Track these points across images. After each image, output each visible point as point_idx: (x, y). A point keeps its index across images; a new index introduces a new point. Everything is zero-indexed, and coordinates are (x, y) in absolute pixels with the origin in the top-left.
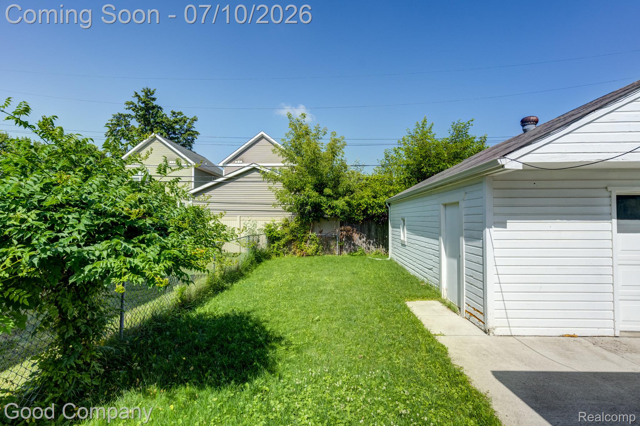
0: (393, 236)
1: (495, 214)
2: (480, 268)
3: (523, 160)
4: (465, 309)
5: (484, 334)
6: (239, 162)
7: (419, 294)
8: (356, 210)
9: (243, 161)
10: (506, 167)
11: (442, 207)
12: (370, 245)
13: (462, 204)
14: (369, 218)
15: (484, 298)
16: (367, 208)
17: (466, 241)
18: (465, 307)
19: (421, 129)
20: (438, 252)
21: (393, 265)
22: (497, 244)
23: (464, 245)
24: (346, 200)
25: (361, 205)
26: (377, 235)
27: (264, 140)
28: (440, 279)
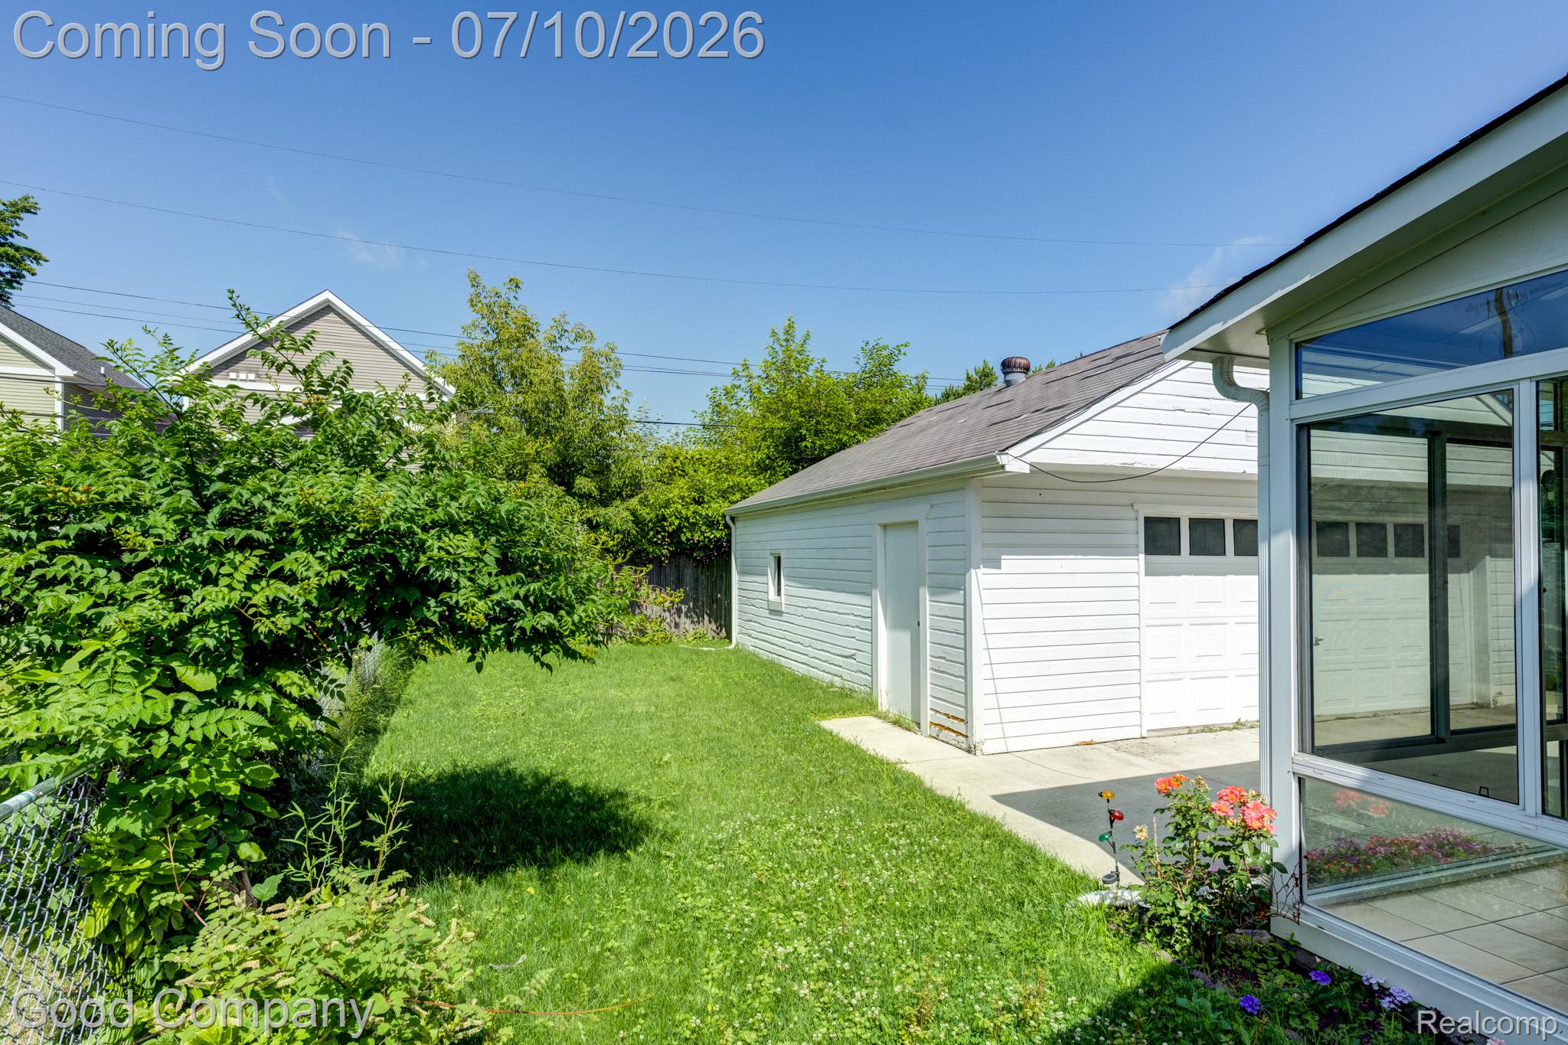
0: (744, 593)
1: (984, 545)
2: (959, 641)
3: (1030, 458)
4: (929, 720)
5: (966, 754)
6: (243, 376)
7: (836, 707)
8: (651, 533)
9: (258, 376)
10: (1007, 468)
11: (879, 530)
12: (679, 617)
13: (924, 526)
14: (683, 551)
15: (967, 693)
16: (679, 528)
17: (932, 594)
18: (928, 717)
19: (784, 344)
20: (869, 620)
21: (746, 658)
22: (987, 597)
23: (928, 604)
24: (631, 507)
25: (664, 519)
26: (697, 593)
27: (331, 316)
28: (873, 674)
